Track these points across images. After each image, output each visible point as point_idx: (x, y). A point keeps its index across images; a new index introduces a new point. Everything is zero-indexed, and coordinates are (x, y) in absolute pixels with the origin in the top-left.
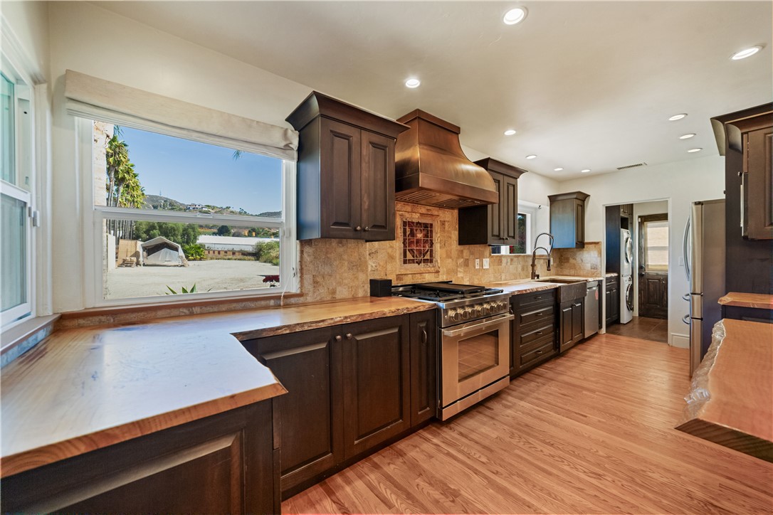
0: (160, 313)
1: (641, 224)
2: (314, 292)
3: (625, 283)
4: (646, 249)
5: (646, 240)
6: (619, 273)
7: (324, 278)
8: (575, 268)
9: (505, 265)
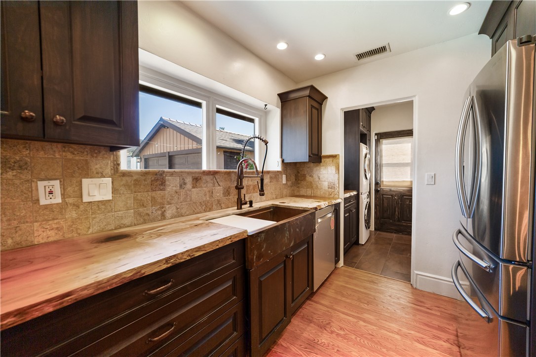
1: (377, 141)
3: (364, 200)
4: (381, 166)
5: (381, 157)
6: (358, 191)
8: (312, 187)
9: (174, 188)
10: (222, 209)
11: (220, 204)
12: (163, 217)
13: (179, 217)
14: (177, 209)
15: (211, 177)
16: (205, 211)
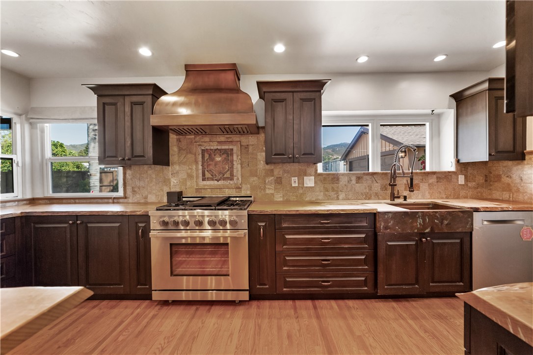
0: (64, 201)
2: (133, 197)
7: (139, 188)
8: (510, 190)
9: (344, 183)
10: (379, 199)
11: (378, 196)
12: (338, 199)
13: (347, 200)
14: (346, 195)
15: (371, 177)
16: (365, 199)
